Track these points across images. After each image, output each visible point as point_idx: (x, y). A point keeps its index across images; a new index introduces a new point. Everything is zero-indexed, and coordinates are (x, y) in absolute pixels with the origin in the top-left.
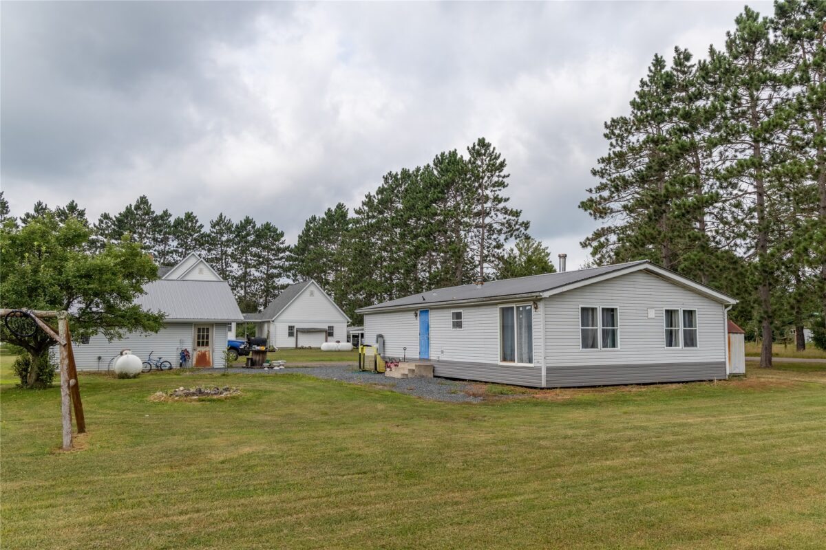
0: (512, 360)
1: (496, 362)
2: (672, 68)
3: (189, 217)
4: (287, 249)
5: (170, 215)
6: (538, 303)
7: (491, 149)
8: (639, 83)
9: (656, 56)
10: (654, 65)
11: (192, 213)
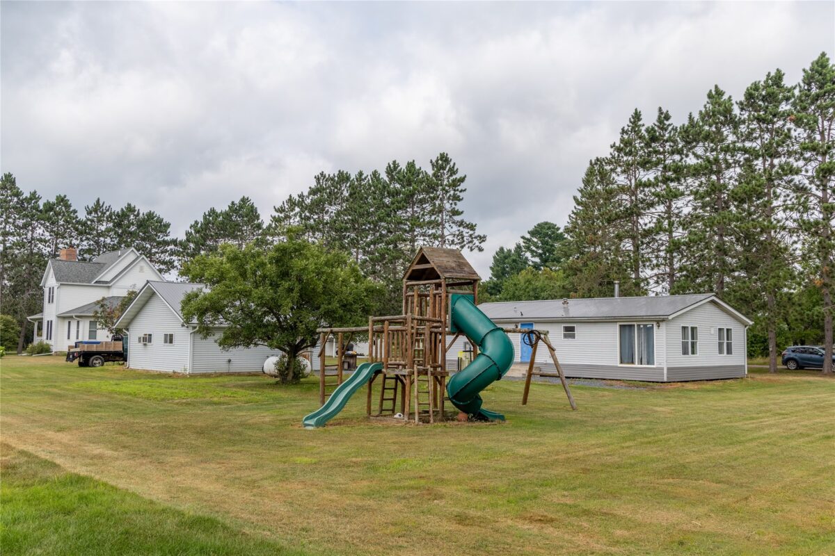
0: (633, 362)
1: (615, 365)
2: (654, 124)
3: (62, 200)
4: (174, 242)
5: (39, 198)
6: (660, 323)
7: (452, 164)
8: (621, 131)
9: (636, 110)
10: (633, 117)
11: (65, 196)
